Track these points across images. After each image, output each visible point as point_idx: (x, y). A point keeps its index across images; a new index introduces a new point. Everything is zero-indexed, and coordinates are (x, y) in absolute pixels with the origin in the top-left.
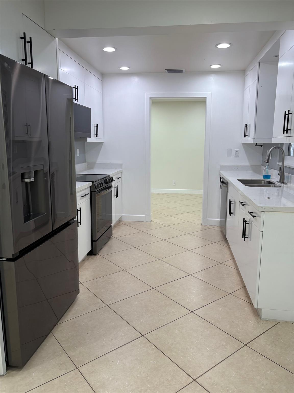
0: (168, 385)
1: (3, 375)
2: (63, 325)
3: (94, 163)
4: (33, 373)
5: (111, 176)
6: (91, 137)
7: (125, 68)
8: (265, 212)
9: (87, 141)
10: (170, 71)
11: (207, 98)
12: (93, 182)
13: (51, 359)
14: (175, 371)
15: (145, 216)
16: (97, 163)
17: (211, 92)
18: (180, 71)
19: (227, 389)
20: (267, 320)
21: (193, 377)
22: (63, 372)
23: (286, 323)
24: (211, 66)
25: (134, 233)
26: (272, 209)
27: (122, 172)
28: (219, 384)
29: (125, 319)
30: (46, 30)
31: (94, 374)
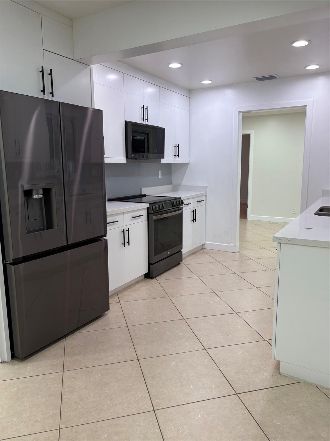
0: (126, 407)
1: (8, 362)
2: (78, 334)
3: (179, 185)
4: (29, 366)
5: (182, 199)
6: (164, 158)
7: (207, 82)
8: (281, 244)
9: (161, 162)
10: (260, 79)
11: (308, 106)
12: (150, 204)
13: (49, 359)
14: (143, 397)
15: (230, 245)
16: (182, 185)
17: (312, 99)
18: (272, 78)
19: (180, 428)
20: (287, 376)
21: (155, 407)
22: (50, 372)
23: (309, 384)
24: (307, 66)
25: (209, 262)
26: (290, 241)
27: (206, 195)
28: (175, 421)
29: (133, 341)
30: (75, 60)
31: (72, 380)
